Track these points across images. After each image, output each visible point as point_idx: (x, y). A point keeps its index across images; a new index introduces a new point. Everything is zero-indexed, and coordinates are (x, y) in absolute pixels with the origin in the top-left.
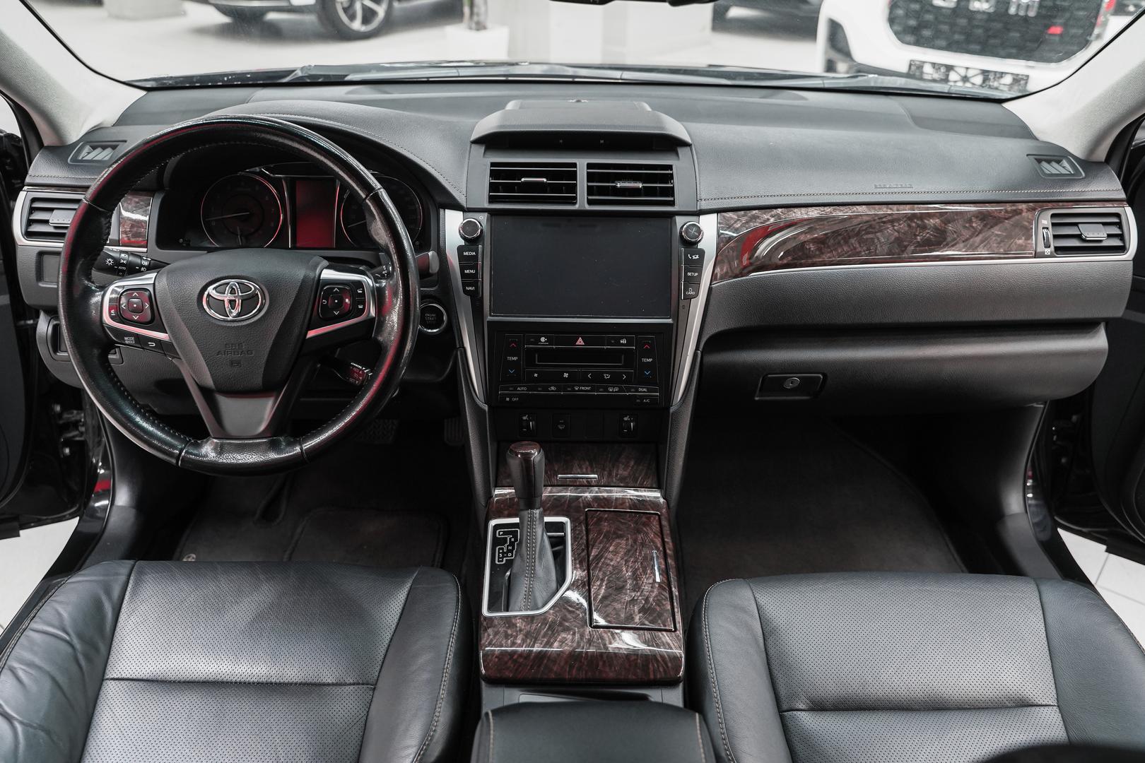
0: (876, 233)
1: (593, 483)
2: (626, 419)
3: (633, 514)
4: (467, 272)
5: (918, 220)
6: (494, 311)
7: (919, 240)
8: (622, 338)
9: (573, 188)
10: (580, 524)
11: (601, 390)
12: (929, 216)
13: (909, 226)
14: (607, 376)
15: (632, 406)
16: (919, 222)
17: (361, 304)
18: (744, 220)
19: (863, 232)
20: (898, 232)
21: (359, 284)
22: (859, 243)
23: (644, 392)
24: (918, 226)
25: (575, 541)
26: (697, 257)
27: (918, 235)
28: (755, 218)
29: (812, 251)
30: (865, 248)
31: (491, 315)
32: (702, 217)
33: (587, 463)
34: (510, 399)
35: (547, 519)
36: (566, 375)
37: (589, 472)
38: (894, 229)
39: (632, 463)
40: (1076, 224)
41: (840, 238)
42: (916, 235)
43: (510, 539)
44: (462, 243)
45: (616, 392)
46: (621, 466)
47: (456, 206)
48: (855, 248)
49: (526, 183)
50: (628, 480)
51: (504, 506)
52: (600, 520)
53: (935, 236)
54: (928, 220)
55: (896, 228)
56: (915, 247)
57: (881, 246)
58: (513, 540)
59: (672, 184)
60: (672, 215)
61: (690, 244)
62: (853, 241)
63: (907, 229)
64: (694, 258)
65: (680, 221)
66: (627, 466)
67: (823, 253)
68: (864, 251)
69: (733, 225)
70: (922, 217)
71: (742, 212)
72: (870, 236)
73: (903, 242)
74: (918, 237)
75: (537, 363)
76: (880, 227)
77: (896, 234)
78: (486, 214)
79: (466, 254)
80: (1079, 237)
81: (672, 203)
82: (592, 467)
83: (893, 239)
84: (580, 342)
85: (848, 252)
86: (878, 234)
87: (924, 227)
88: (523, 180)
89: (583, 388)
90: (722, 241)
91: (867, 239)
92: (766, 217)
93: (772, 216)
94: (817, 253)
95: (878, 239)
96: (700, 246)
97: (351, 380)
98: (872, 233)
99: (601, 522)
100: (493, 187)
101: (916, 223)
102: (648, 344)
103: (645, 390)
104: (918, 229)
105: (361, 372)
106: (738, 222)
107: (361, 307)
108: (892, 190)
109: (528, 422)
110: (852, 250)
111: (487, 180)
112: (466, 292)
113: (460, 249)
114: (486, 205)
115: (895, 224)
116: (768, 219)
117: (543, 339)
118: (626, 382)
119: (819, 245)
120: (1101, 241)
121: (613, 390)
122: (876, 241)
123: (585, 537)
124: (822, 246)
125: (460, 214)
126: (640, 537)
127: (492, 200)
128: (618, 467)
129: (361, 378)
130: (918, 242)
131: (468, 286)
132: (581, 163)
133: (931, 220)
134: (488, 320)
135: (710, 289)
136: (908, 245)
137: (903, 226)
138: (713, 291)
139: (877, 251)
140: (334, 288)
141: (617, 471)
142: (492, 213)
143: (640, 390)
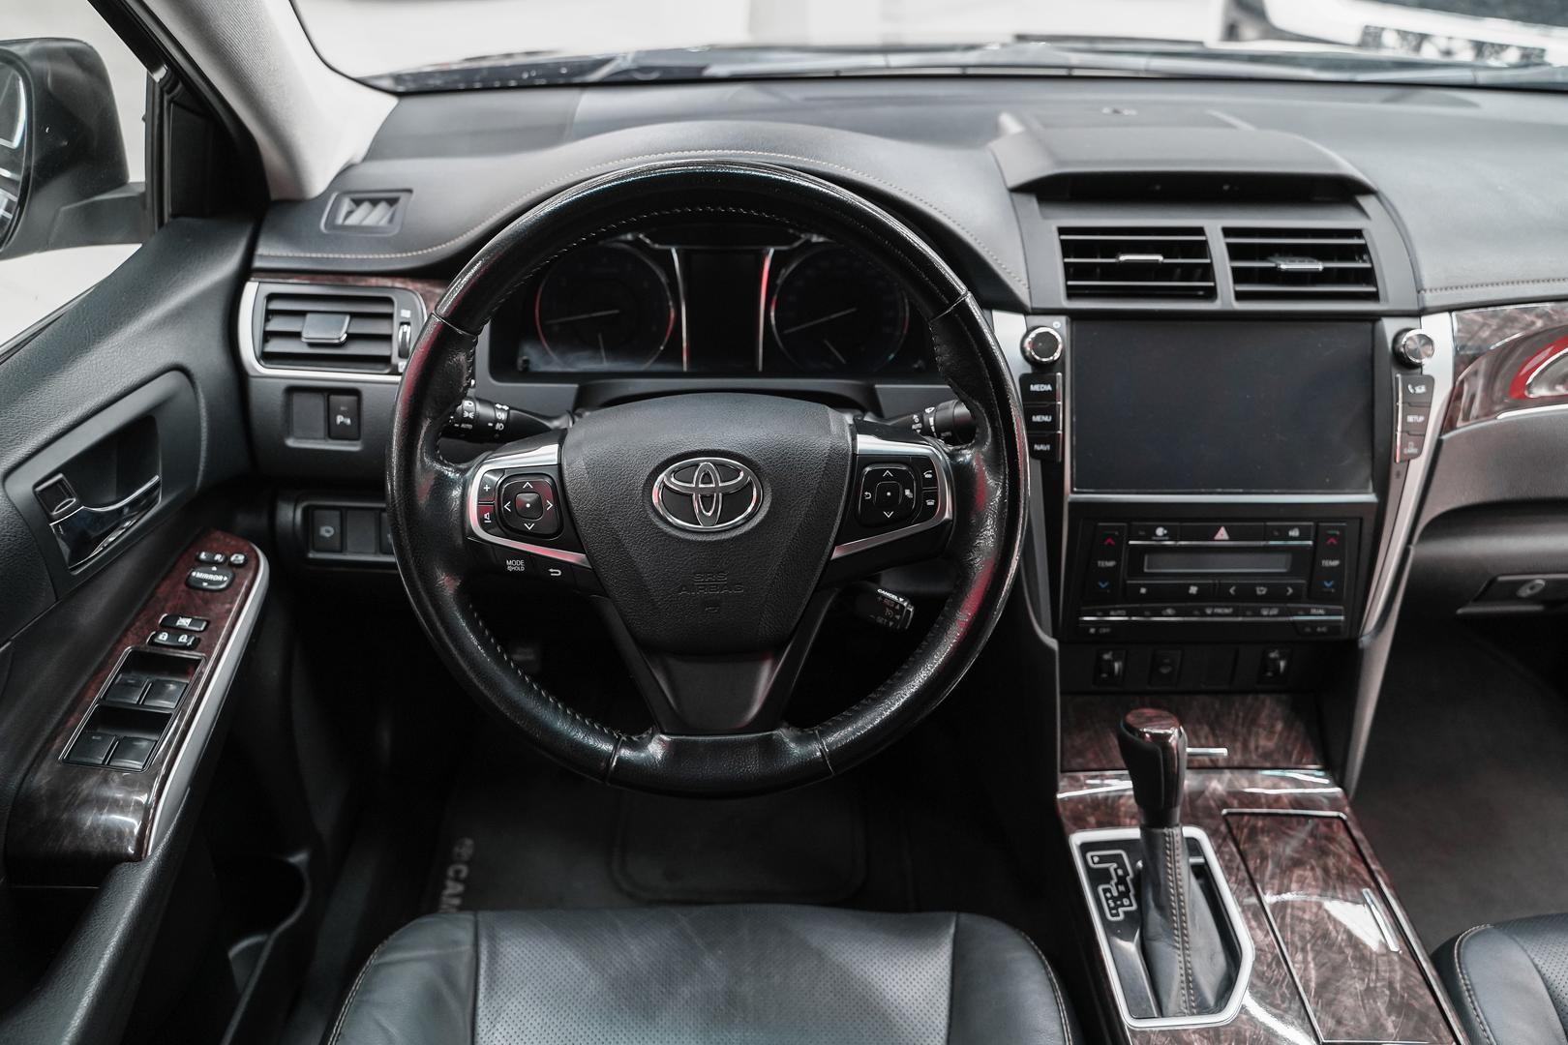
1: (1221, 763)
2: (1273, 655)
3: (1303, 819)
4: (1037, 419)
6: (1079, 483)
8: (1292, 528)
9: (1207, 272)
10: (1224, 839)
11: (1249, 613)
14: (1261, 591)
15: (1296, 639)
17: (930, 499)
18: (1494, 323)
21: (924, 462)
23: (1320, 615)
25: (1230, 874)
26: (1423, 389)
28: (1510, 320)
31: (1073, 492)
32: (1424, 319)
33: (1206, 729)
34: (1097, 631)
36: (1193, 590)
37: (1211, 743)
39: (1279, 726)
43: (1115, 870)
44: (1028, 369)
45: (1274, 616)
46: (1263, 733)
47: (1014, 305)
49: (1127, 264)
50: (1276, 756)
51: (1085, 807)
52: (1254, 832)
58: (1120, 872)
59: (1364, 261)
60: (1374, 318)
61: (1411, 366)
64: (1418, 391)
65: (1391, 327)
66: (1271, 732)
69: (1477, 332)
71: (1490, 310)
75: (1146, 570)
78: (1063, 319)
79: (1035, 388)
81: (1374, 297)
82: (1215, 735)
84: (1222, 534)
88: (1122, 257)
89: (1220, 611)
90: (1463, 360)
93: (1539, 316)
96: (1427, 370)
97: (880, 620)
99: (1256, 835)
100: (1071, 272)
102: (1335, 536)
103: (1321, 612)
105: (898, 607)
106: (1485, 328)
107: (930, 503)
109: (1110, 663)
111: (1057, 262)
112: (1034, 454)
113: (1025, 381)
114: (1063, 303)
116: (1533, 323)
117: (1160, 531)
118: (1294, 598)
121: (1269, 613)
123: (1242, 867)
125: (1020, 318)
126: (1331, 861)
127: (1072, 293)
128: (1257, 734)
129: (898, 617)
131: (1039, 443)
132: (1214, 225)
134: (1069, 500)
135: (1439, 444)
138: (1444, 445)
140: (886, 470)
141: (1257, 741)
142: (1074, 316)
143: (1314, 611)
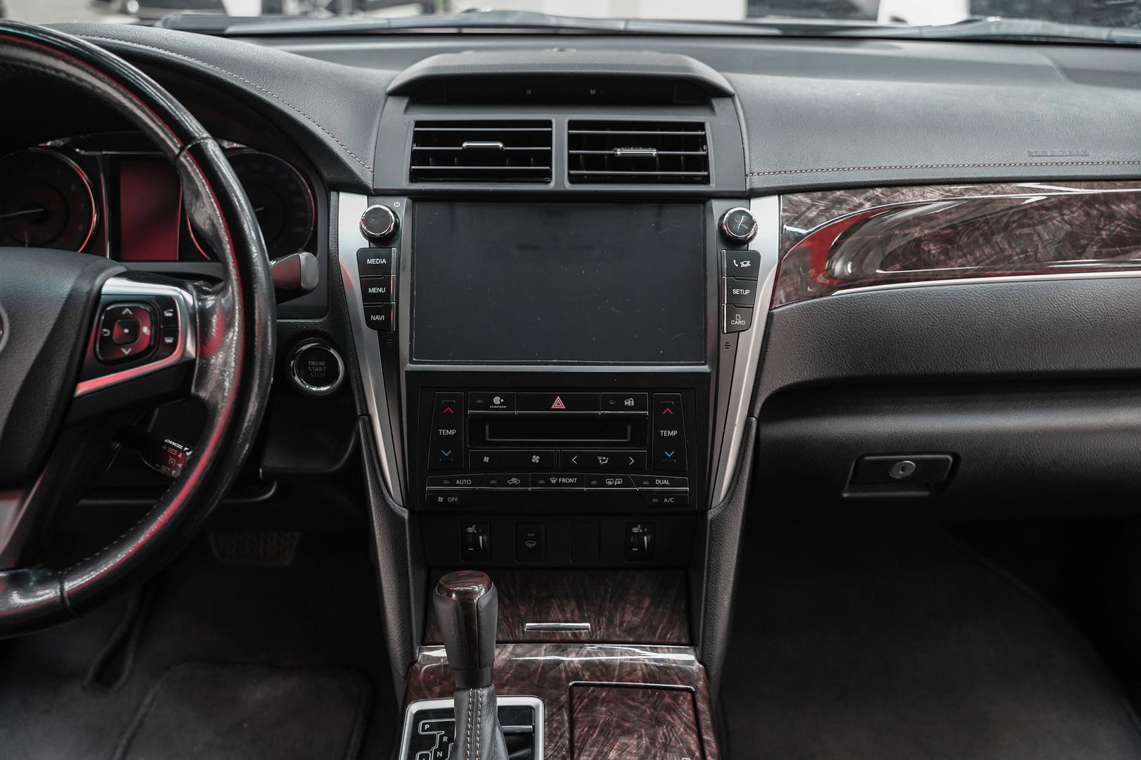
0: (1035, 225)
1: (584, 637)
2: (635, 530)
3: (650, 691)
4: (373, 290)
5: (1100, 203)
6: (416, 354)
7: (1105, 237)
8: (628, 397)
9: (546, 158)
10: (560, 709)
11: (594, 483)
12: (1119, 198)
13: (1087, 214)
14: (603, 460)
15: (645, 509)
16: (1103, 209)
17: (169, 335)
18: (822, 205)
19: (1014, 225)
20: (1071, 225)
21: (168, 302)
22: (1009, 242)
23: (665, 486)
24: (1102, 214)
25: (550, 741)
26: (748, 264)
27: (1103, 229)
28: (840, 202)
29: (934, 256)
30: (1018, 250)
31: (411, 362)
32: (754, 202)
33: (573, 603)
34: (445, 500)
35: (502, 701)
36: (536, 459)
37: (576, 619)
38: (1063, 219)
39: (646, 603)
41: (977, 233)
42: (1099, 229)
43: (441, 737)
44: (365, 244)
45: (618, 486)
46: (629, 608)
47: (357, 187)
48: (1002, 250)
49: (469, 149)
50: (640, 631)
51: (435, 678)
52: (594, 701)
53: (1130, 230)
54: (1118, 206)
55: (1066, 218)
56: (1100, 247)
57: (1045, 247)
58: (445, 739)
59: (703, 151)
60: (705, 198)
61: (736, 242)
62: (998, 238)
63: (1084, 219)
64: (743, 265)
65: (718, 207)
66: (638, 608)
67: (950, 258)
68: (1017, 254)
69: (804, 212)
70: (1107, 200)
71: (819, 194)
72: (1026, 230)
73: (1079, 239)
74: (1104, 233)
75: (488, 439)
76: (1041, 216)
77: (1067, 227)
78: (405, 200)
79: (371, 261)
81: (706, 180)
82: (580, 609)
83: (1063, 234)
84: (558, 403)
85: (992, 256)
86: (1040, 228)
87: (1112, 217)
88: (465, 145)
89: (564, 480)
90: (786, 240)
91: (1021, 235)
92: (857, 200)
93: (868, 200)
94: (942, 257)
95: (1039, 235)
96: (753, 246)
97: (164, 469)
98: (1028, 226)
99: (596, 705)
100: (416, 157)
101: (1097, 209)
102: (670, 406)
103: (666, 482)
104: (1102, 219)
105: (180, 456)
106: (813, 208)
107: (169, 340)
108: (1057, 160)
109: (476, 536)
110: (996, 253)
111: (407, 146)
112: (370, 324)
113: (362, 255)
114: (405, 184)
115: (1065, 212)
116: (861, 205)
117: (497, 400)
118: (634, 469)
119: (944, 245)
121: (613, 483)
122: (1036, 238)
123: (567, 735)
124: (950, 247)
125: (363, 199)
126: (661, 731)
127: (415, 176)
128: (624, 609)
129: (180, 465)
130: (1104, 240)
131: (375, 314)
132: (560, 121)
133: (1122, 206)
134: (406, 369)
135: (770, 317)
136: (1088, 244)
137: (1077, 215)
138: (775, 318)
139: (1039, 255)
140: (124, 308)
141: (623, 616)
142: (416, 198)
143: (658, 482)
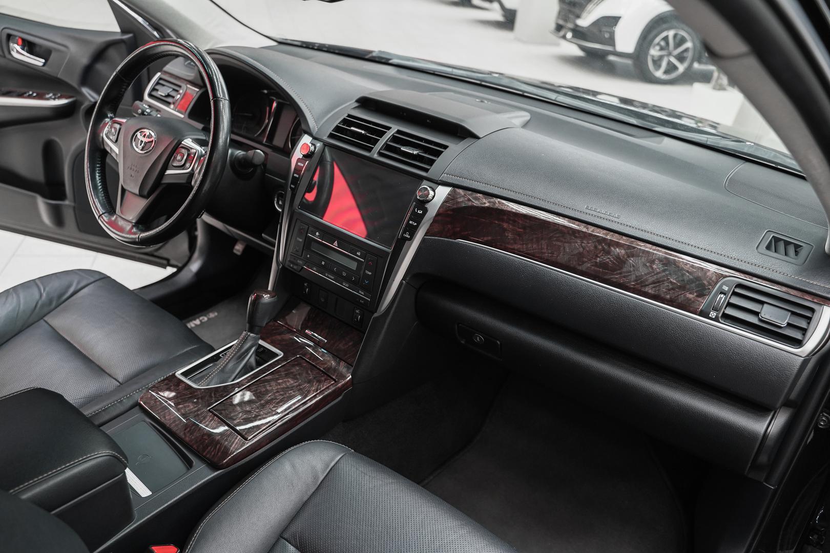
0: (565, 242)
1: (321, 345)
2: (357, 311)
3: (321, 372)
4: (295, 175)
5: (605, 244)
7: (598, 261)
8: (358, 251)
9: (375, 142)
10: (285, 360)
11: (339, 282)
12: (618, 245)
13: (596, 247)
14: (344, 274)
16: (606, 247)
19: (555, 239)
20: (584, 249)
22: (547, 246)
23: (362, 294)
24: (603, 249)
26: (421, 212)
27: (599, 257)
28: (476, 199)
29: (509, 239)
30: (550, 251)
31: (297, 207)
32: (441, 187)
33: (328, 331)
34: (293, 266)
36: (323, 263)
37: (324, 337)
38: (581, 245)
39: (351, 342)
40: (762, 303)
41: (535, 236)
42: (597, 256)
44: (302, 157)
45: (347, 287)
46: (344, 342)
47: (310, 134)
48: (542, 249)
49: (352, 131)
50: (341, 353)
52: (299, 365)
53: (613, 263)
54: (615, 248)
55: (583, 244)
56: (592, 265)
57: (564, 255)
59: (437, 158)
60: (422, 178)
61: (423, 204)
62: (543, 242)
63: (592, 248)
64: (419, 212)
65: (425, 185)
66: (347, 344)
67: (516, 243)
68: (548, 253)
69: (457, 198)
70: (611, 243)
71: (470, 192)
72: (559, 243)
73: (583, 257)
74: (599, 259)
75: (311, 248)
76: (571, 239)
77: (581, 250)
78: (322, 143)
79: (300, 164)
80: (756, 314)
81: (427, 170)
83: (577, 252)
84: (336, 243)
85: (536, 249)
86: (566, 245)
87: (608, 253)
88: (352, 128)
89: (330, 276)
91: (555, 245)
92: (484, 201)
93: (489, 202)
94: (512, 241)
95: (564, 248)
96: (427, 206)
98: (562, 241)
100: (336, 128)
101: (603, 247)
102: (372, 261)
104: (602, 252)
106: (463, 198)
108: (600, 215)
109: (306, 287)
110: (539, 249)
111: (337, 123)
112: (291, 188)
113: (299, 161)
114: (325, 138)
115: (584, 241)
116: (485, 203)
117: (317, 234)
118: (353, 283)
119: (515, 236)
120: (780, 327)
121: (346, 285)
122: (562, 248)
124: (518, 238)
125: (311, 139)
126: (306, 385)
127: (330, 135)
128: (342, 342)
130: (596, 262)
131: (293, 184)
132: (395, 128)
133: (617, 249)
134: (294, 209)
135: (424, 239)
136: (586, 262)
137: (590, 245)
138: (425, 241)
139: (559, 257)
141: (340, 344)
142: (326, 144)
143: (360, 292)
